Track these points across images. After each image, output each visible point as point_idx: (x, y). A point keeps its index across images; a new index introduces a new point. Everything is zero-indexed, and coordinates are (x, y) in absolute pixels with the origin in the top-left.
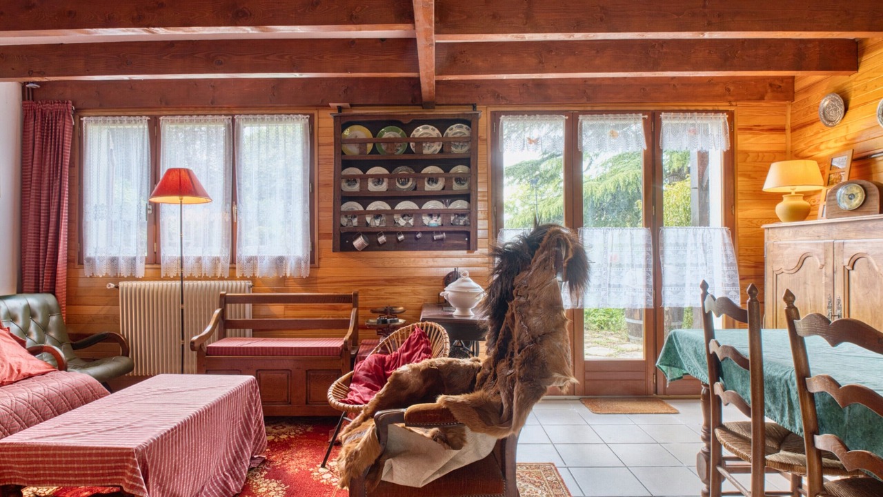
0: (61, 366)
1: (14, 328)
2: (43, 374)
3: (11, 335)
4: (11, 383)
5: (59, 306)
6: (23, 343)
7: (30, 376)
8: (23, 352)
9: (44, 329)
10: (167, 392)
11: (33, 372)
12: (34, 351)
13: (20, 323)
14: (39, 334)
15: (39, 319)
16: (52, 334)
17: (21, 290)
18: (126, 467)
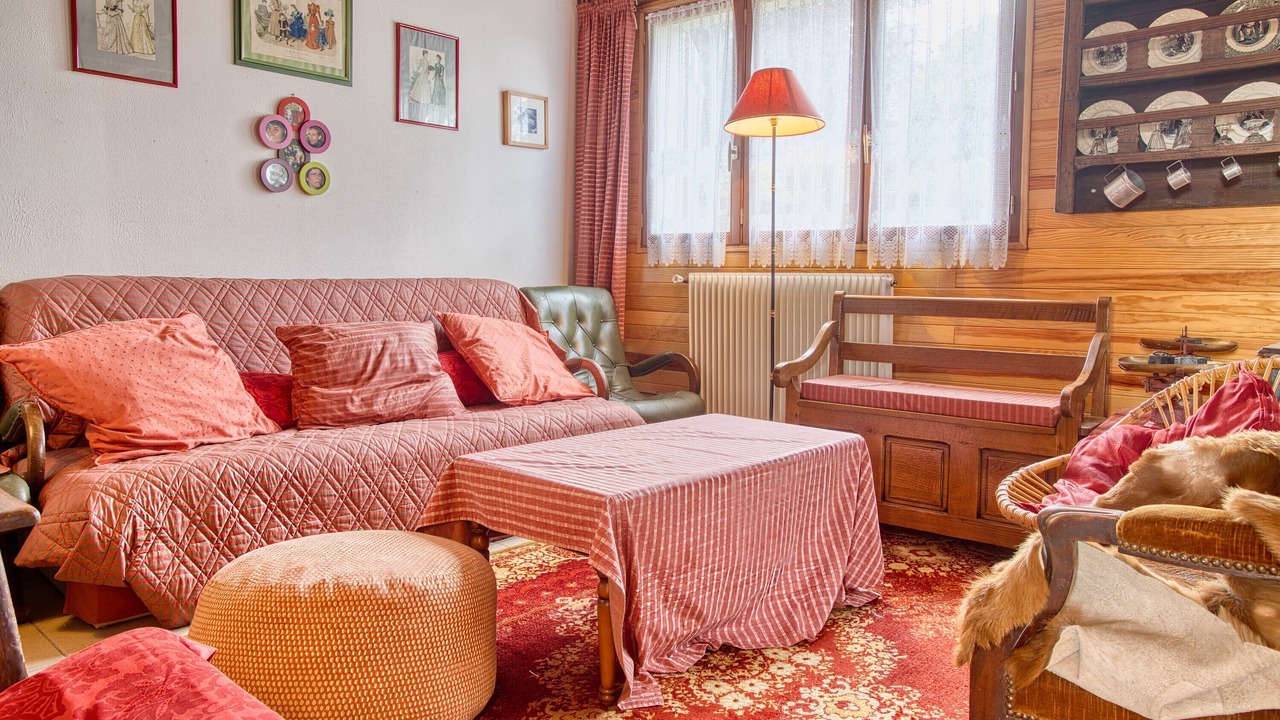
0: (604, 393)
1: (555, 333)
2: (576, 398)
3: (550, 343)
4: (535, 403)
5: (615, 308)
6: (561, 355)
7: (558, 398)
8: (559, 364)
9: (594, 340)
10: (707, 435)
11: (563, 392)
12: (573, 367)
13: (565, 326)
14: (586, 346)
15: (589, 325)
16: (605, 349)
17: (573, 281)
18: (593, 525)
